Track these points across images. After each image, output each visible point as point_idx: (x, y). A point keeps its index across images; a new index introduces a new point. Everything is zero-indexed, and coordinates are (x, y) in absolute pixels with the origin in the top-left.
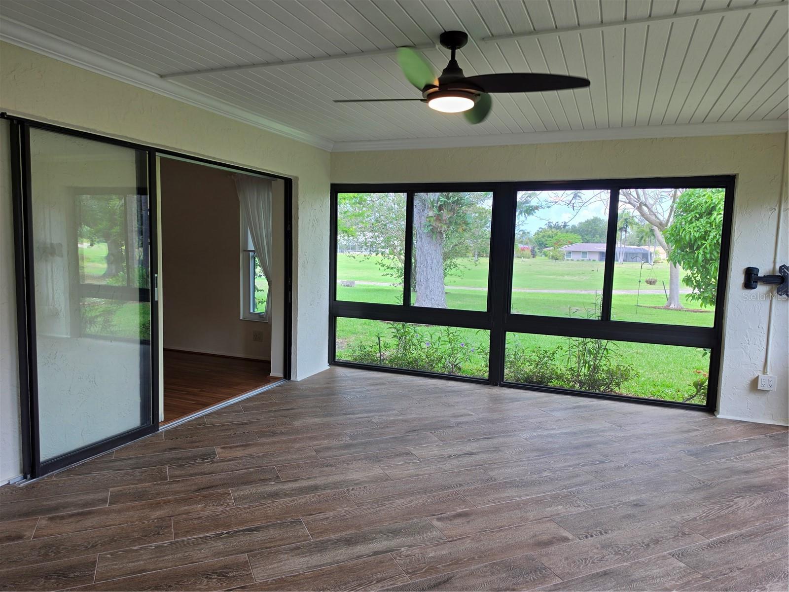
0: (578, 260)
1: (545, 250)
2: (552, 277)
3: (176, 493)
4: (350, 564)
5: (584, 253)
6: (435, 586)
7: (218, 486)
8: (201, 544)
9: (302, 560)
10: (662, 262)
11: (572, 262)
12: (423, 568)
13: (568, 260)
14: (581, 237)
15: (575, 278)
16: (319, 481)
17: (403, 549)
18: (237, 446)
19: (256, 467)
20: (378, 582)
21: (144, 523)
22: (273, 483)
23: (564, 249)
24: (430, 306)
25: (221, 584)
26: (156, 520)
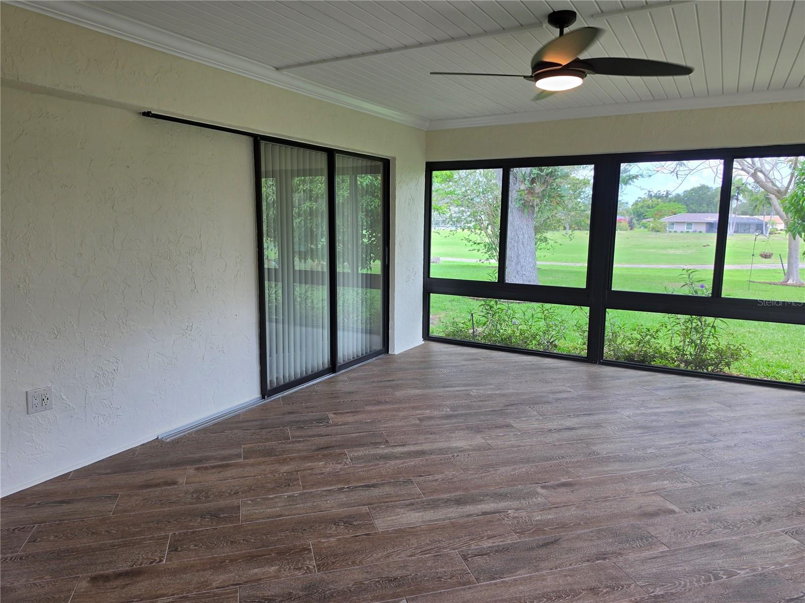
0: (682, 232)
1: (644, 221)
2: (653, 250)
3: (299, 451)
4: (461, 521)
5: (690, 224)
6: (543, 546)
7: (334, 447)
8: (327, 496)
9: (417, 514)
10: (779, 233)
11: (675, 234)
12: (531, 529)
13: (670, 232)
14: (686, 207)
15: (678, 252)
16: (426, 447)
17: (510, 511)
18: (347, 413)
19: (367, 432)
20: (489, 538)
21: (275, 476)
22: (383, 446)
23: (666, 219)
24: (521, 282)
25: (348, 531)
26: (285, 474)
